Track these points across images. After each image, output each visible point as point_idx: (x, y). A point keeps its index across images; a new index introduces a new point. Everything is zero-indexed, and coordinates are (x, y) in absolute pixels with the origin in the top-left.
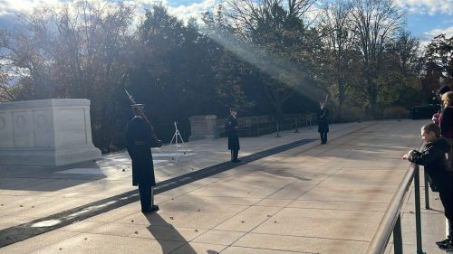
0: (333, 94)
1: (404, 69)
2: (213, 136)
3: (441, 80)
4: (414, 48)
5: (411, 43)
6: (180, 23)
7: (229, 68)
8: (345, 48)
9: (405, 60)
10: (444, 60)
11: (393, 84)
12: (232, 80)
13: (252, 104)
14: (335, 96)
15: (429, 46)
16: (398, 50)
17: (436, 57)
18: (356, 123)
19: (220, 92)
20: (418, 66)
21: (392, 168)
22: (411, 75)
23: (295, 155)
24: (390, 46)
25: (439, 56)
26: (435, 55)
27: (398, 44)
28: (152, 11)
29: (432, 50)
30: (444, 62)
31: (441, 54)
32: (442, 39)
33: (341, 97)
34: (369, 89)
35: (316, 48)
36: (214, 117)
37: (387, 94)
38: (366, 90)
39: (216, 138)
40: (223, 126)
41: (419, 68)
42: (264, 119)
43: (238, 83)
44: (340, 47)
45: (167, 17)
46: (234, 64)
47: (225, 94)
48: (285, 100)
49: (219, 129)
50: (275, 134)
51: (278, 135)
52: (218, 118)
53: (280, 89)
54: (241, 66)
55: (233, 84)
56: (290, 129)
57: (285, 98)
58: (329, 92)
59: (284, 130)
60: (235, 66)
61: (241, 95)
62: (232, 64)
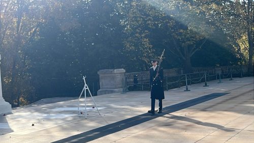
0: (242, 47)
2: (122, 89)
7: (138, 21)
12: (140, 33)
14: (245, 49)
19: (128, 46)
23: (204, 110)
36: (123, 70)
39: (124, 92)
40: (132, 80)
42: (173, 73)
43: (146, 37)
46: (143, 18)
47: (133, 48)
48: (194, 53)
49: (127, 83)
50: (184, 88)
51: (187, 89)
52: (127, 71)
53: (189, 42)
54: (150, 19)
55: (142, 37)
56: (199, 83)
57: (193, 51)
58: (239, 45)
59: (193, 83)
60: (144, 20)
61: (150, 49)
62: (140, 17)
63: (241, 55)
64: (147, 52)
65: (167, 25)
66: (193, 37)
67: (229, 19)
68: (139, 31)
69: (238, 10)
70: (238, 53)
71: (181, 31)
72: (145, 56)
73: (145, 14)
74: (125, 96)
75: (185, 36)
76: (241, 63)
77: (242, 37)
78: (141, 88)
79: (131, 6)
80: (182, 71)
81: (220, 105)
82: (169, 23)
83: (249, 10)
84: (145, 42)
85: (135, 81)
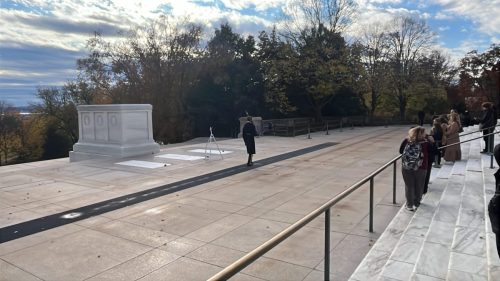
4: (446, 62)
6: (242, 40)
9: (437, 73)
11: (422, 94)
12: (279, 88)
13: (294, 109)
15: (463, 60)
17: (469, 70)
18: (383, 128)
19: (268, 98)
25: (471, 68)
26: (467, 67)
28: (220, 29)
29: (465, 63)
31: (473, 67)
33: (374, 103)
34: (400, 97)
36: (260, 118)
43: (283, 91)
45: (231, 34)
48: (324, 105)
53: (320, 96)
55: (280, 91)
58: (364, 99)
63: (366, 106)
75: (316, 91)
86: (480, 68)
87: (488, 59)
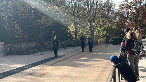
0: (71, 30)
1: (108, 18)
2: (2, 55)
3: (126, 24)
4: (113, 7)
5: (111, 4)
7: (12, 14)
8: (77, 5)
9: (108, 13)
10: (128, 13)
11: (102, 26)
12: (14, 21)
14: (73, 32)
15: (120, 6)
16: (105, 7)
17: (124, 12)
19: (6, 28)
20: (115, 16)
21: (103, 71)
22: (112, 21)
23: (51, 65)
24: (101, 5)
25: (125, 11)
27: (105, 4)
30: (127, 15)
31: (126, 10)
32: (127, 2)
33: (76, 32)
34: (91, 28)
35: (62, 5)
37: (100, 31)
38: (89, 28)
39: (4, 56)
40: (9, 49)
41: (115, 17)
42: (33, 44)
43: (17, 23)
44: (75, 5)
46: (15, 12)
47: (9, 29)
48: (45, 33)
49: (6, 51)
50: (40, 53)
51: (41, 54)
52: (5, 44)
53: (42, 27)
54: (19, 13)
55: (14, 23)
56: (48, 50)
57: (45, 32)
58: (69, 29)
59: (45, 50)
60: (16, 13)
61: (20, 30)
62: (14, 12)
63: (71, 35)
64: (18, 32)
65: (30, 17)
66: (45, 24)
67: (64, 15)
68: (13, 20)
69: (69, 10)
70: (69, 33)
71: (38, 20)
72: (16, 34)
73: (17, 10)
74: (4, 58)
75: (40, 23)
76: (71, 39)
77: (71, 25)
78: (14, 53)
79: (8, 5)
80: (38, 44)
81: (60, 62)
82: (31, 15)
83: (75, 10)
84: (16, 26)
85: (11, 49)
86: (130, 10)
87: (134, 5)
